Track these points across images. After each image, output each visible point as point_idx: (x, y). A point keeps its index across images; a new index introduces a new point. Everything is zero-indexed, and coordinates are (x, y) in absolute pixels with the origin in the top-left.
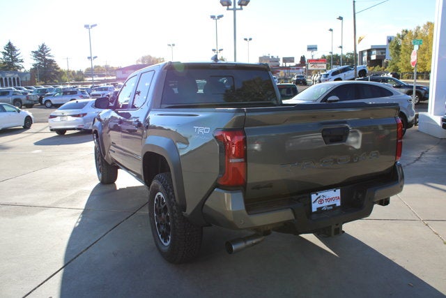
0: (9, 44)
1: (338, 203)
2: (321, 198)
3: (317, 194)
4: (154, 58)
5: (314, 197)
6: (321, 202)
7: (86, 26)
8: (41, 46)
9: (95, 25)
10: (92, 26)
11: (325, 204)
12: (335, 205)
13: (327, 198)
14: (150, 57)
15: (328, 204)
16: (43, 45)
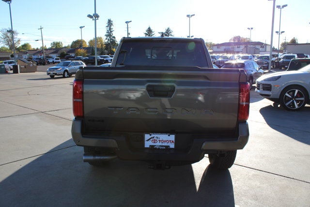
0: (149, 28)
1: (172, 146)
2: (155, 138)
3: (151, 135)
4: (243, 38)
5: (147, 136)
6: (155, 141)
7: (188, 16)
8: (167, 29)
9: (194, 15)
10: (192, 16)
11: (158, 144)
12: (169, 146)
13: (161, 139)
14: (239, 37)
15: (160, 144)
16: (168, 29)
